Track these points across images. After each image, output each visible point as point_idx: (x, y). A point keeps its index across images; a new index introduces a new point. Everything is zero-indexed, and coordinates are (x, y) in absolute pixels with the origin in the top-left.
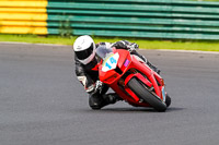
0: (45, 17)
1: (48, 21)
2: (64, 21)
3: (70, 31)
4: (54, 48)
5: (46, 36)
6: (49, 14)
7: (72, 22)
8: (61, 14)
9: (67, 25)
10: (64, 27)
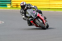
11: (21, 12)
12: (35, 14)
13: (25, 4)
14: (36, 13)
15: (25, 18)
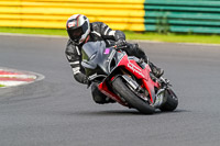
0: (142, 13)
1: (145, 18)
2: (161, 18)
3: (167, 28)
4: (151, 44)
5: (143, 32)
6: (146, 10)
7: (169, 18)
8: (158, 10)
9: (164, 21)
10: (161, 24)
11: (68, 53)
12: (111, 57)
13: (82, 22)
14: (116, 56)
15: (82, 75)
